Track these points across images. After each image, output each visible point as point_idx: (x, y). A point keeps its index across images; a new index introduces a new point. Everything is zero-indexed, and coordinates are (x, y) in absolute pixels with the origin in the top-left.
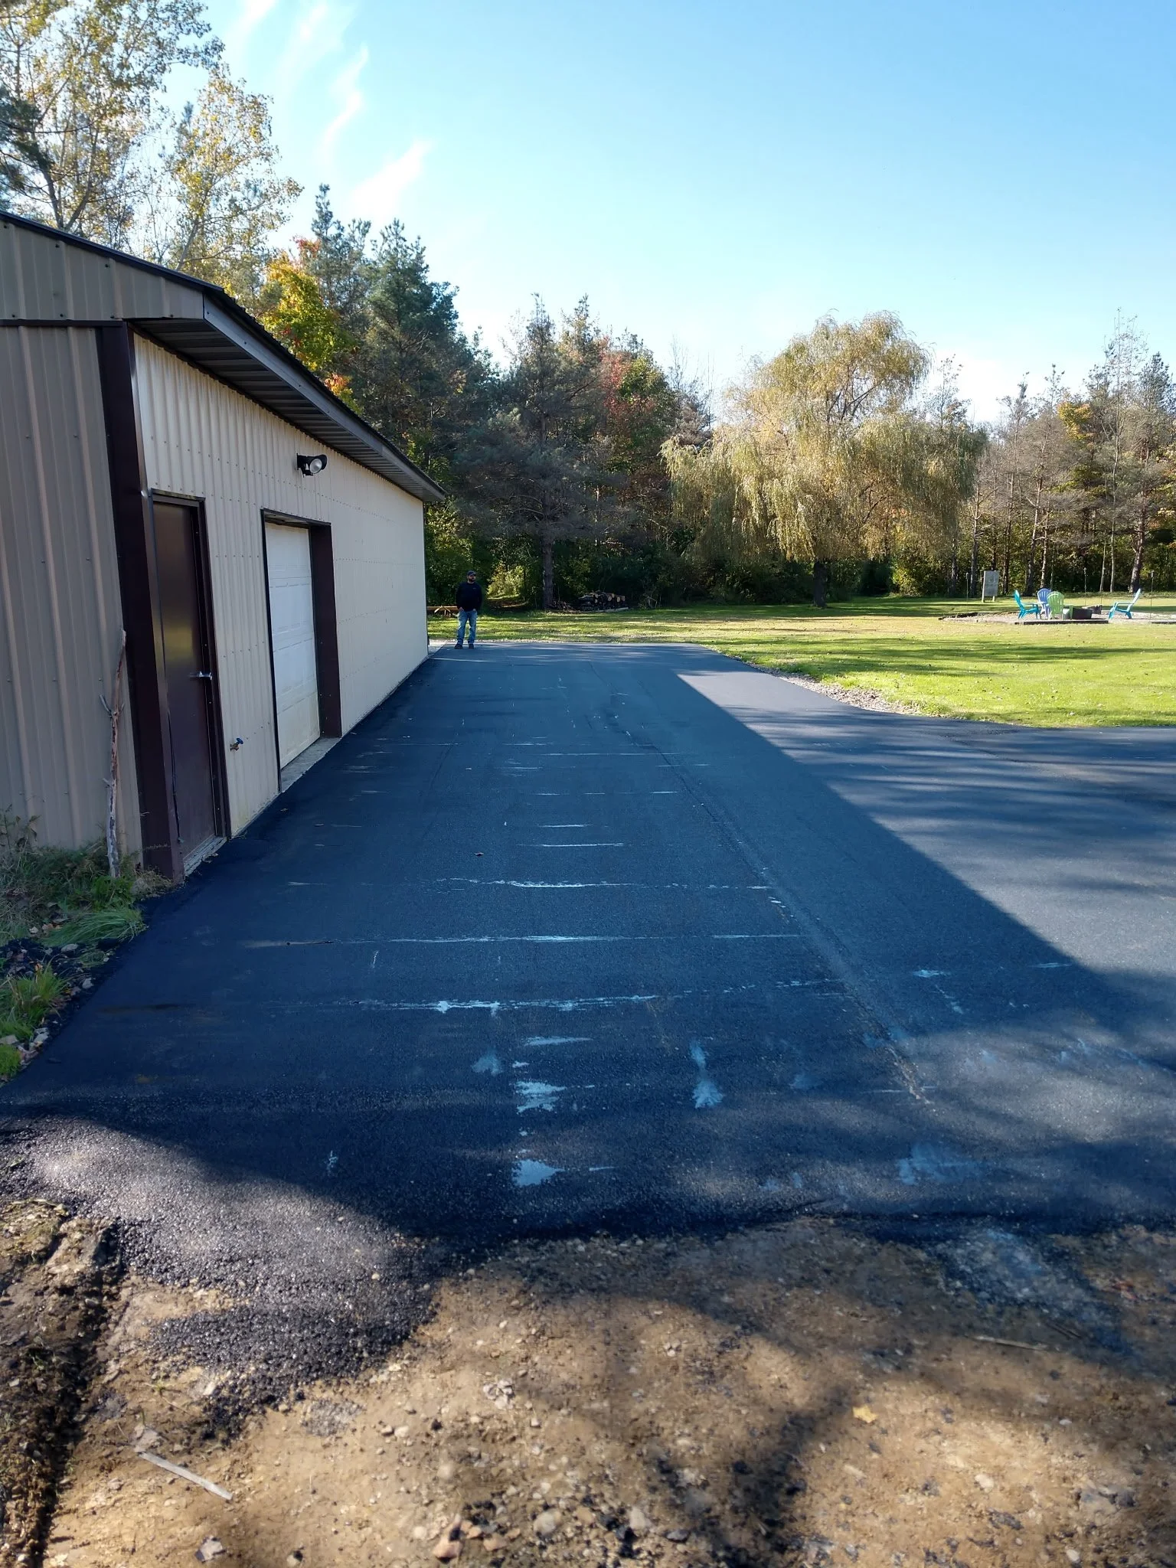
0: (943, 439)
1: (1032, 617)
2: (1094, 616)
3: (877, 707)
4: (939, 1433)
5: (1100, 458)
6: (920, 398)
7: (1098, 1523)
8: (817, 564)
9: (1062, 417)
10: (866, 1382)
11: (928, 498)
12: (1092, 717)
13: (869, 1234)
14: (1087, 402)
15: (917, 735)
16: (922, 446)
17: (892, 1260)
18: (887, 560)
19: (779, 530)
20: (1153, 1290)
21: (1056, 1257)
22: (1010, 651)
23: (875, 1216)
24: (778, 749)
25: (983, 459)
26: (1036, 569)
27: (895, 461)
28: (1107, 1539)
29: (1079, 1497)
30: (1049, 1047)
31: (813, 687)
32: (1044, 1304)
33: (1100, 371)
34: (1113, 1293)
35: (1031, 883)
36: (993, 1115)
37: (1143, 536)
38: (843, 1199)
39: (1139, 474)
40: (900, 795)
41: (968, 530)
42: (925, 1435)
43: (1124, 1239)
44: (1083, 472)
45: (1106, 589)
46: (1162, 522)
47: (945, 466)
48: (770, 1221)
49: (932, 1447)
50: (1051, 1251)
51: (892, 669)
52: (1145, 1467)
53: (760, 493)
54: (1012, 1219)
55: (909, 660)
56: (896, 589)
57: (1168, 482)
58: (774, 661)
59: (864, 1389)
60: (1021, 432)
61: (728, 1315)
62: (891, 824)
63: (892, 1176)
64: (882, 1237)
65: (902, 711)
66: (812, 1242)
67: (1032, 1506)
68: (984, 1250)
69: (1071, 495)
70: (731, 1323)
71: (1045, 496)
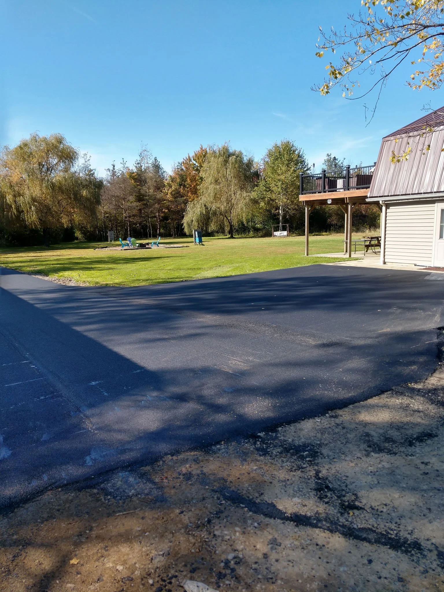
0: (87, 183)
1: (126, 248)
2: (147, 246)
3: (72, 284)
4: (103, 557)
5: (142, 192)
6: (77, 167)
7: (159, 566)
8: (44, 230)
9: (128, 177)
10: (75, 548)
11: (84, 205)
12: (148, 282)
13: (75, 490)
14: (136, 172)
15: (88, 293)
16: (80, 186)
17: (84, 497)
18: (72, 228)
19: (26, 217)
20: (173, 476)
21: (142, 476)
22: (120, 260)
23: (77, 482)
24: (32, 305)
25: (102, 191)
26: (126, 230)
27: (70, 191)
28: (162, 570)
29: (152, 559)
30: (137, 401)
31: (46, 278)
32: (139, 494)
33: (138, 162)
34: (161, 482)
35: (130, 343)
36: (119, 431)
37: (159, 218)
38: (64, 479)
39: (155, 198)
40: (84, 317)
41: (101, 216)
42: (98, 560)
43: (164, 462)
44: (137, 196)
45: (150, 237)
46: (164, 214)
47: (89, 193)
48: (34, 498)
49: (101, 563)
50: (141, 474)
51: (77, 269)
52: (173, 539)
53: (15, 201)
54: (127, 467)
55: (83, 265)
56: (77, 238)
57: (165, 200)
58: (28, 269)
59: (74, 551)
60: (115, 182)
61: (16, 543)
62: (78, 328)
63: (83, 464)
64: (80, 490)
65: (82, 285)
66: (52, 500)
67: (136, 570)
68: (118, 481)
69: (135, 204)
70: (17, 546)
71: (125, 205)
